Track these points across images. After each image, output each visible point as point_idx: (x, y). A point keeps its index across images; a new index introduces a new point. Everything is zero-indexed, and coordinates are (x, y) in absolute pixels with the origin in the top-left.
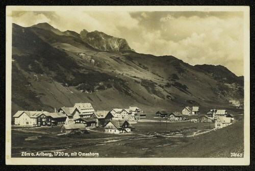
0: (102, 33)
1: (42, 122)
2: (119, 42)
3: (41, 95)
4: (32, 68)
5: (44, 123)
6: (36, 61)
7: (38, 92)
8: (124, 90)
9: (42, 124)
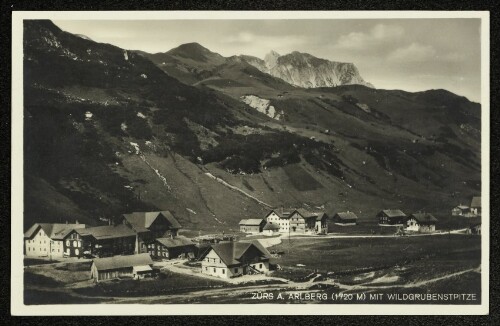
0: (307, 55)
1: (73, 249)
2: (340, 70)
3: (138, 184)
4: (127, 129)
5: (77, 252)
6: (140, 115)
7: (132, 178)
8: (327, 165)
9: (73, 254)
